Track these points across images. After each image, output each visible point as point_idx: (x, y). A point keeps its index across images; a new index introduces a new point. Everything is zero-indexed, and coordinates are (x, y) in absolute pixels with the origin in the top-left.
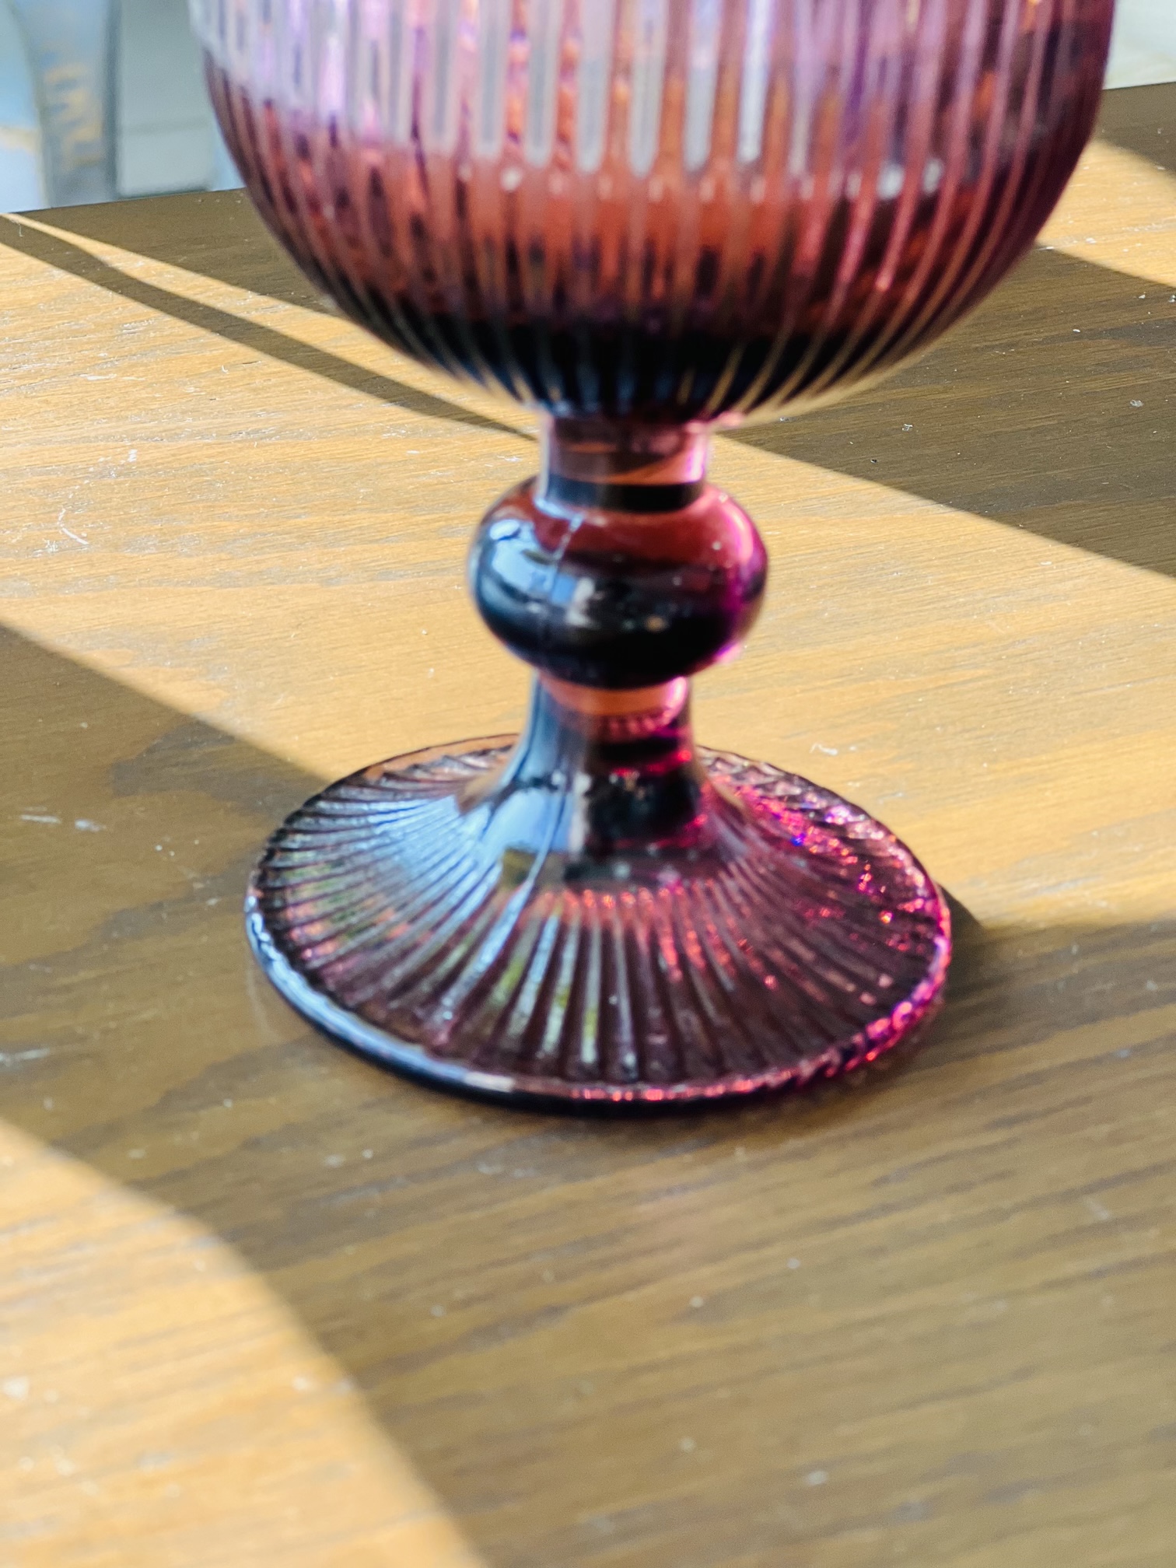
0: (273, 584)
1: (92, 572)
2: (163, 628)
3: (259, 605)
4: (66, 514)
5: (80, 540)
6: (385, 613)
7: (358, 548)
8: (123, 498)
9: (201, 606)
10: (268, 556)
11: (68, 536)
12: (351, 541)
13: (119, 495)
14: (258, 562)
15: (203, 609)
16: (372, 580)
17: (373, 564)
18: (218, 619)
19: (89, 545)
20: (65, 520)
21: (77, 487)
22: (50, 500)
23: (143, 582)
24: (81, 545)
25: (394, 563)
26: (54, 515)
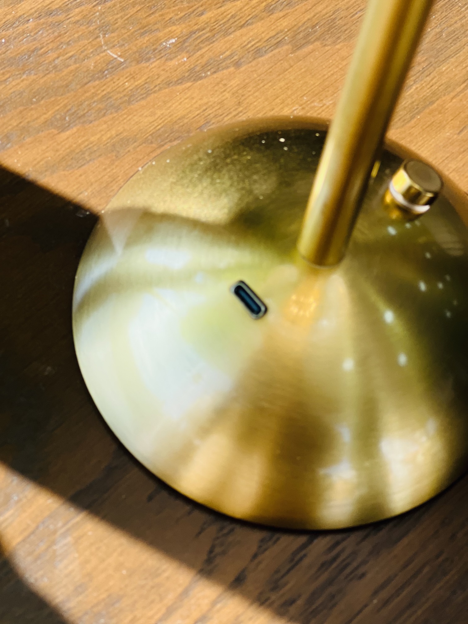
0: (215, 72)
1: (136, 83)
2: (186, 121)
3: (216, 91)
4: (104, 37)
5: (119, 59)
6: (270, 84)
7: (238, 33)
8: (122, 17)
9: (193, 98)
10: (204, 50)
11: (112, 57)
12: (233, 29)
13: (119, 16)
14: (202, 56)
15: (194, 101)
16: (254, 59)
17: (249, 45)
18: (204, 108)
19: (125, 61)
20: (106, 43)
21: (98, 14)
22: (91, 28)
23: (161, 86)
24: (121, 63)
25: (258, 42)
26: (98, 40)
